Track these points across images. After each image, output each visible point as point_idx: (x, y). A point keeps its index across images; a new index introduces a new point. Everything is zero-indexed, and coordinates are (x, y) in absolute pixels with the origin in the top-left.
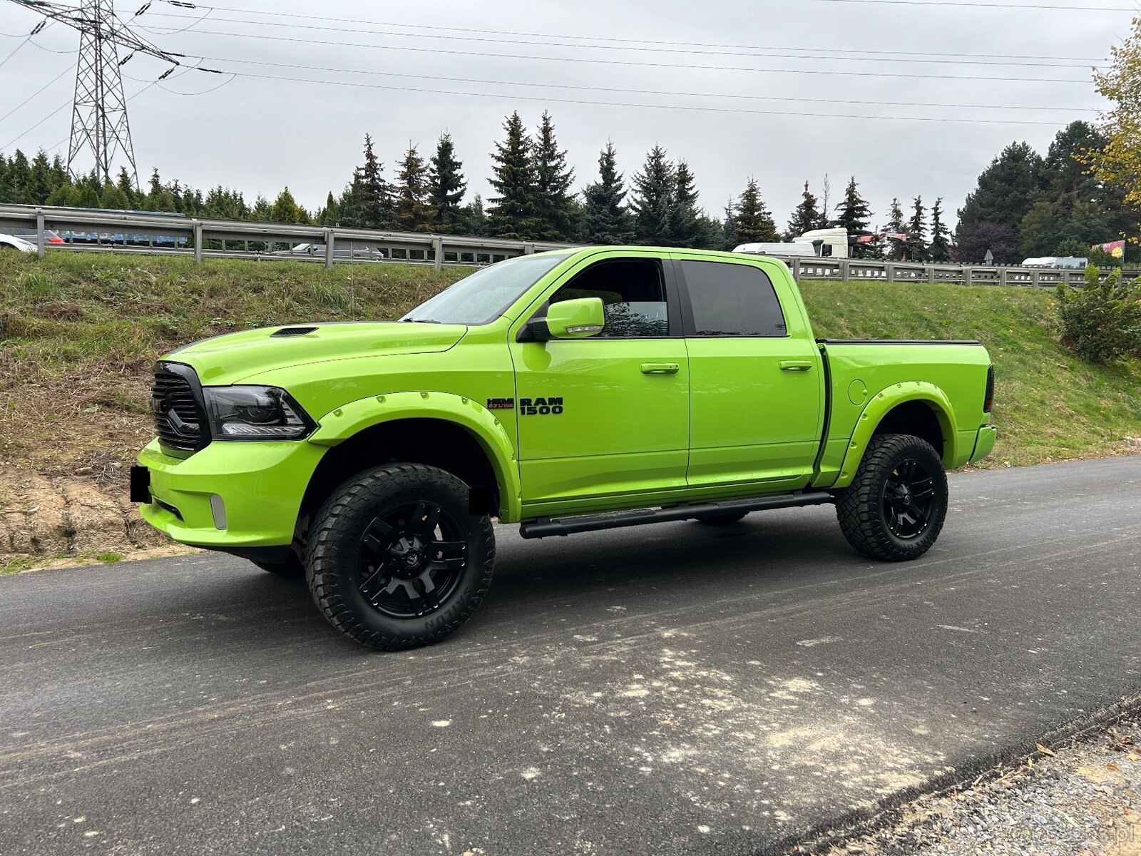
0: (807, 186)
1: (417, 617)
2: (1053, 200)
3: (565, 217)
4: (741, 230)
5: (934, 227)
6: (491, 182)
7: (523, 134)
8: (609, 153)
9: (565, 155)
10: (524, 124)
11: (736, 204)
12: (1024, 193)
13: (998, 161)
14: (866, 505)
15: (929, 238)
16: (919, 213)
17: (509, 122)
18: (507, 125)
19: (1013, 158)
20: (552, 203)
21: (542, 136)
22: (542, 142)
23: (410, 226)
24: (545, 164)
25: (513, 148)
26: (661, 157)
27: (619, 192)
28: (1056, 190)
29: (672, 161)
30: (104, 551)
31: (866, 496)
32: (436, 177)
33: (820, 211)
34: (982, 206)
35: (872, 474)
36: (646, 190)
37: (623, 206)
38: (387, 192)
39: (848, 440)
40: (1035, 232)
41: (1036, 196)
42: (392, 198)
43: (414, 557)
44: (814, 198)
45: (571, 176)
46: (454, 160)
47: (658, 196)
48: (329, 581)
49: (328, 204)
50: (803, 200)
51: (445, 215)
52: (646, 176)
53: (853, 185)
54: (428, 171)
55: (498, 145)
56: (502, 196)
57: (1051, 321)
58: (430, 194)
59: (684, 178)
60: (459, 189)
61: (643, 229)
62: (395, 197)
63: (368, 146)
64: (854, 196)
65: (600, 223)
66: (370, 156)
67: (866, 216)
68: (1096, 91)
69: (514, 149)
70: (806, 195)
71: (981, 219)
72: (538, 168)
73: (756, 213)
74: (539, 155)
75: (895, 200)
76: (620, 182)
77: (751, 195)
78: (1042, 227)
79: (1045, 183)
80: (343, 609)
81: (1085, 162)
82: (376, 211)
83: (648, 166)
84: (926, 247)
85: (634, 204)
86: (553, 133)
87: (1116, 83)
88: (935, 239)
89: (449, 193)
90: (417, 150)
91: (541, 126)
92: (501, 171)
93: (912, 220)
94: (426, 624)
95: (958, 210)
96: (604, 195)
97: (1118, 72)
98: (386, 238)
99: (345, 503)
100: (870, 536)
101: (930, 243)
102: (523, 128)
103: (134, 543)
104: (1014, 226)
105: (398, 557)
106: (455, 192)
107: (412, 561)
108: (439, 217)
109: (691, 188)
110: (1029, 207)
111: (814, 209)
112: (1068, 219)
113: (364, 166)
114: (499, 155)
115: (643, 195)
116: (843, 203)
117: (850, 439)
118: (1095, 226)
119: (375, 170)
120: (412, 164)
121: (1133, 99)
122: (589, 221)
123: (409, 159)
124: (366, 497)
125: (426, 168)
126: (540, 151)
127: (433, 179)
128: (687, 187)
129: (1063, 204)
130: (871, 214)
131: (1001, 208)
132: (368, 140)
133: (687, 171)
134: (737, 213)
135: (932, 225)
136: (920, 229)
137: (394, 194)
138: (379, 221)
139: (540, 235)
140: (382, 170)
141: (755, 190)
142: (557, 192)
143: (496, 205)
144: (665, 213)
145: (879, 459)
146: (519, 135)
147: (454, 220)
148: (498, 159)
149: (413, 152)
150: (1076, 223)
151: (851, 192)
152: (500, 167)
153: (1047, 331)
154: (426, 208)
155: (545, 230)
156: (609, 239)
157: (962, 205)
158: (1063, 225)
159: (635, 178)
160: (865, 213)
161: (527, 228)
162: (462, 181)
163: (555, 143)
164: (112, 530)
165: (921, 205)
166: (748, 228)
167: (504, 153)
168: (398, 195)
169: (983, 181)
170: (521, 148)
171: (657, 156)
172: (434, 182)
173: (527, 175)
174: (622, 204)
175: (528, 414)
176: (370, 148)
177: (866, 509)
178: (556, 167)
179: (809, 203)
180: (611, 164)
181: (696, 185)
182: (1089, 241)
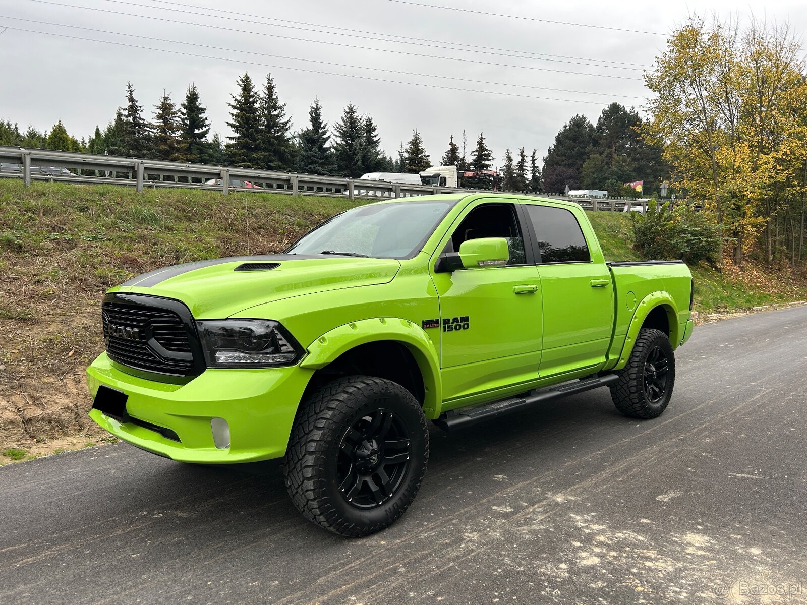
0: (452, 138)
1: (378, 506)
2: (601, 154)
3: (286, 152)
4: (410, 167)
5: (532, 169)
6: (229, 124)
7: (253, 90)
8: (317, 107)
9: (285, 107)
10: (253, 82)
11: (406, 149)
12: (583, 148)
13: (567, 126)
14: (635, 381)
15: (529, 176)
16: (523, 159)
17: (242, 80)
18: (241, 82)
19: (576, 125)
20: (276, 142)
21: (267, 92)
22: (267, 97)
23: (166, 156)
24: (269, 113)
25: (245, 100)
26: (353, 112)
27: (325, 136)
28: (602, 147)
29: (361, 115)
30: (8, 448)
31: (635, 375)
32: (186, 119)
33: (461, 156)
34: (558, 155)
35: (638, 358)
36: (344, 135)
37: (328, 147)
38: (146, 128)
39: (625, 336)
40: (591, 174)
41: (590, 151)
42: (151, 133)
43: (375, 457)
44: (457, 146)
45: (290, 123)
46: (200, 107)
47: (353, 140)
48: (319, 485)
49: (96, 135)
50: (450, 148)
51: (194, 147)
52: (344, 126)
53: (482, 139)
54: (179, 114)
55: (233, 97)
56: (238, 135)
57: (626, 234)
58: (181, 132)
59: (370, 128)
60: (204, 129)
61: (343, 163)
62: (153, 132)
63: (129, 92)
64: (482, 146)
65: (312, 158)
66: (131, 99)
67: (490, 160)
68: (645, 85)
69: (247, 102)
70: (451, 144)
71: (558, 164)
72: (265, 116)
73: (419, 156)
74: (264, 106)
75: (508, 150)
76: (326, 129)
77: (415, 143)
78: (595, 171)
79: (596, 143)
80: (329, 508)
81: (639, 131)
82: (138, 143)
83: (345, 119)
84: (527, 182)
85: (335, 145)
86: (275, 90)
87: (657, 81)
88: (533, 177)
89: (196, 131)
90: (170, 97)
91: (266, 85)
92: (236, 116)
93: (518, 164)
94: (386, 511)
95: (544, 158)
96: (314, 137)
97: (660, 74)
98: (184, 169)
99: (328, 417)
100: (637, 403)
101: (530, 180)
102: (253, 85)
103: (33, 437)
104: (578, 169)
105: (363, 457)
106: (201, 131)
107: (374, 460)
108: (189, 149)
109: (375, 136)
110: (586, 157)
111: (457, 154)
112: (610, 166)
113: (127, 108)
114: (235, 105)
115: (342, 139)
116: (476, 151)
117: (627, 334)
118: (626, 171)
119: (136, 110)
120: (166, 109)
121: (667, 92)
122: (303, 156)
123: (164, 104)
124: (345, 410)
125: (178, 111)
126: (266, 103)
127: (183, 120)
128: (372, 135)
129: (607, 157)
130: (493, 159)
131: (570, 157)
132: (130, 87)
133: (372, 123)
134: (406, 155)
135: (530, 167)
136: (523, 170)
137: (152, 130)
138: (140, 150)
139: (267, 165)
140: (142, 111)
141: (418, 139)
142: (279, 134)
143: (233, 142)
144: (358, 153)
145: (642, 348)
146: (250, 90)
147: (201, 152)
148: (234, 107)
149: (167, 98)
150: (614, 169)
151: (480, 143)
152: (235, 113)
153: (624, 242)
154: (178, 142)
155: (272, 161)
156: (318, 170)
157: (546, 155)
158: (607, 170)
159: (336, 127)
160: (490, 158)
161: (258, 160)
162: (207, 122)
163: (277, 98)
164: (13, 428)
165: (524, 154)
166: (414, 166)
167: (238, 103)
168: (155, 131)
169: (558, 139)
170: (251, 100)
171: (351, 112)
172: (184, 122)
173: (256, 120)
174: (327, 145)
175: (448, 331)
176: (131, 94)
177: (635, 384)
178: (278, 116)
179: (454, 150)
180: (318, 115)
181: (379, 134)
182: (622, 181)
